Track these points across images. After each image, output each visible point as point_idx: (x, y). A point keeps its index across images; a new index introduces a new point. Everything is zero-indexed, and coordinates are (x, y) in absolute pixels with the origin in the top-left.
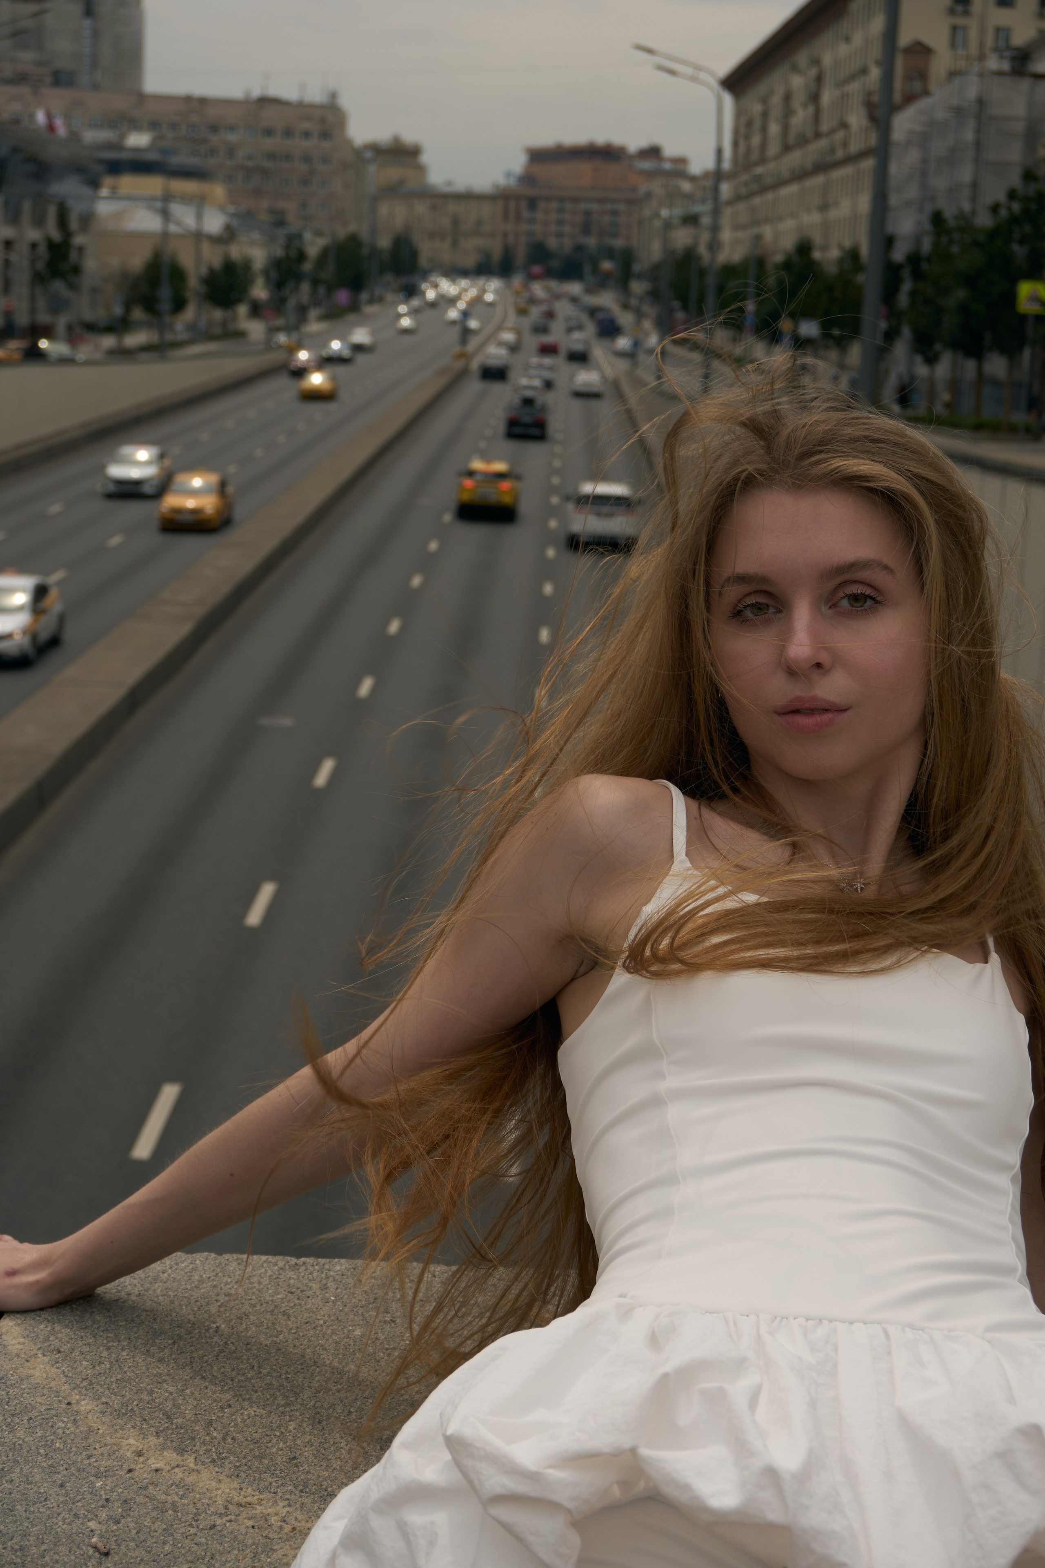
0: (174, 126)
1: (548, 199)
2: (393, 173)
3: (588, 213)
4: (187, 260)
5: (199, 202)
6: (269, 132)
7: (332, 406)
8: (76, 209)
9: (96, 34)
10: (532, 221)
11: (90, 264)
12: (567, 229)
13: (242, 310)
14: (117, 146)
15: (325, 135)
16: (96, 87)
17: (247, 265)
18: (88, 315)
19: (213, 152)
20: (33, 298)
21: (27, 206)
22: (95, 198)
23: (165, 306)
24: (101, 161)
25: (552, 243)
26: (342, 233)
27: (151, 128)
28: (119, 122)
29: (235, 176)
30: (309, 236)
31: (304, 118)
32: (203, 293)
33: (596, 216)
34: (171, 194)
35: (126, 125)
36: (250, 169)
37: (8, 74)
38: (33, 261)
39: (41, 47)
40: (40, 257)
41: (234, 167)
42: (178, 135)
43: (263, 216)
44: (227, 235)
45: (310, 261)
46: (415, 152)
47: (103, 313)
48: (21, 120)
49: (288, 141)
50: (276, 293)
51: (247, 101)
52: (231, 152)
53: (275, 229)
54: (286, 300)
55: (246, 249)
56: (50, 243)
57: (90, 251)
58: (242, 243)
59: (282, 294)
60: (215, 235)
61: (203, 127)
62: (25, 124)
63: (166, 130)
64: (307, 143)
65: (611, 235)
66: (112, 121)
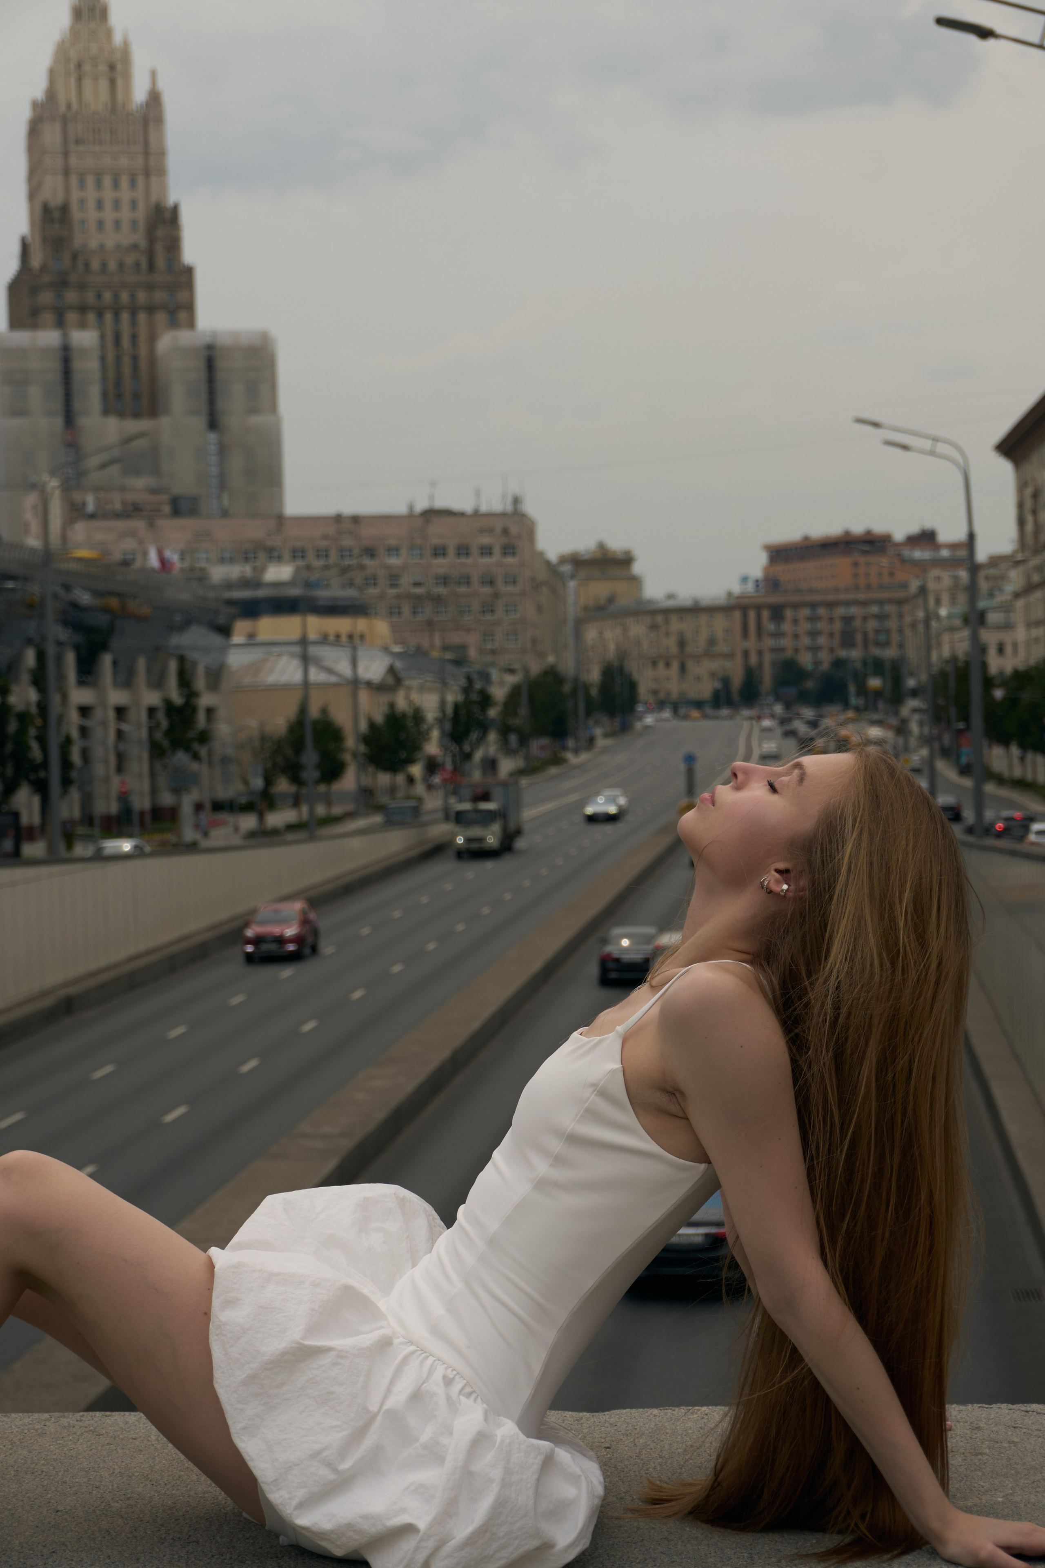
0: (323, 553)
1: (795, 606)
2: (600, 589)
3: (848, 620)
4: (342, 717)
5: (353, 641)
6: (439, 551)
8: (202, 664)
9: (222, 450)
10: (778, 635)
11: (223, 729)
12: (822, 640)
13: (416, 770)
14: (257, 584)
15: (509, 550)
16: (225, 514)
17: (418, 716)
18: (223, 793)
19: (372, 581)
20: (153, 774)
21: (141, 664)
22: (224, 650)
23: (311, 774)
24: (230, 602)
25: (806, 660)
26: (535, 668)
27: (294, 557)
28: (255, 553)
29: (399, 608)
30: (495, 674)
31: (482, 531)
32: (364, 755)
33: (857, 623)
34: (312, 636)
35: (262, 556)
36: (418, 598)
37: (118, 506)
38: (151, 730)
39: (156, 471)
40: (158, 724)
41: (398, 597)
42: (326, 563)
43: (435, 654)
44: (390, 680)
45: (496, 704)
46: (626, 561)
47: (240, 787)
48: (134, 559)
49: (463, 560)
50: (454, 747)
51: (411, 516)
52: (394, 579)
53: (450, 668)
54: (468, 756)
55: (415, 696)
56: (169, 707)
57: (222, 713)
58: (409, 688)
59: (461, 749)
60: (375, 681)
61: (356, 551)
62: (138, 565)
63: (311, 558)
64: (486, 560)
65: (878, 644)
66: (246, 553)
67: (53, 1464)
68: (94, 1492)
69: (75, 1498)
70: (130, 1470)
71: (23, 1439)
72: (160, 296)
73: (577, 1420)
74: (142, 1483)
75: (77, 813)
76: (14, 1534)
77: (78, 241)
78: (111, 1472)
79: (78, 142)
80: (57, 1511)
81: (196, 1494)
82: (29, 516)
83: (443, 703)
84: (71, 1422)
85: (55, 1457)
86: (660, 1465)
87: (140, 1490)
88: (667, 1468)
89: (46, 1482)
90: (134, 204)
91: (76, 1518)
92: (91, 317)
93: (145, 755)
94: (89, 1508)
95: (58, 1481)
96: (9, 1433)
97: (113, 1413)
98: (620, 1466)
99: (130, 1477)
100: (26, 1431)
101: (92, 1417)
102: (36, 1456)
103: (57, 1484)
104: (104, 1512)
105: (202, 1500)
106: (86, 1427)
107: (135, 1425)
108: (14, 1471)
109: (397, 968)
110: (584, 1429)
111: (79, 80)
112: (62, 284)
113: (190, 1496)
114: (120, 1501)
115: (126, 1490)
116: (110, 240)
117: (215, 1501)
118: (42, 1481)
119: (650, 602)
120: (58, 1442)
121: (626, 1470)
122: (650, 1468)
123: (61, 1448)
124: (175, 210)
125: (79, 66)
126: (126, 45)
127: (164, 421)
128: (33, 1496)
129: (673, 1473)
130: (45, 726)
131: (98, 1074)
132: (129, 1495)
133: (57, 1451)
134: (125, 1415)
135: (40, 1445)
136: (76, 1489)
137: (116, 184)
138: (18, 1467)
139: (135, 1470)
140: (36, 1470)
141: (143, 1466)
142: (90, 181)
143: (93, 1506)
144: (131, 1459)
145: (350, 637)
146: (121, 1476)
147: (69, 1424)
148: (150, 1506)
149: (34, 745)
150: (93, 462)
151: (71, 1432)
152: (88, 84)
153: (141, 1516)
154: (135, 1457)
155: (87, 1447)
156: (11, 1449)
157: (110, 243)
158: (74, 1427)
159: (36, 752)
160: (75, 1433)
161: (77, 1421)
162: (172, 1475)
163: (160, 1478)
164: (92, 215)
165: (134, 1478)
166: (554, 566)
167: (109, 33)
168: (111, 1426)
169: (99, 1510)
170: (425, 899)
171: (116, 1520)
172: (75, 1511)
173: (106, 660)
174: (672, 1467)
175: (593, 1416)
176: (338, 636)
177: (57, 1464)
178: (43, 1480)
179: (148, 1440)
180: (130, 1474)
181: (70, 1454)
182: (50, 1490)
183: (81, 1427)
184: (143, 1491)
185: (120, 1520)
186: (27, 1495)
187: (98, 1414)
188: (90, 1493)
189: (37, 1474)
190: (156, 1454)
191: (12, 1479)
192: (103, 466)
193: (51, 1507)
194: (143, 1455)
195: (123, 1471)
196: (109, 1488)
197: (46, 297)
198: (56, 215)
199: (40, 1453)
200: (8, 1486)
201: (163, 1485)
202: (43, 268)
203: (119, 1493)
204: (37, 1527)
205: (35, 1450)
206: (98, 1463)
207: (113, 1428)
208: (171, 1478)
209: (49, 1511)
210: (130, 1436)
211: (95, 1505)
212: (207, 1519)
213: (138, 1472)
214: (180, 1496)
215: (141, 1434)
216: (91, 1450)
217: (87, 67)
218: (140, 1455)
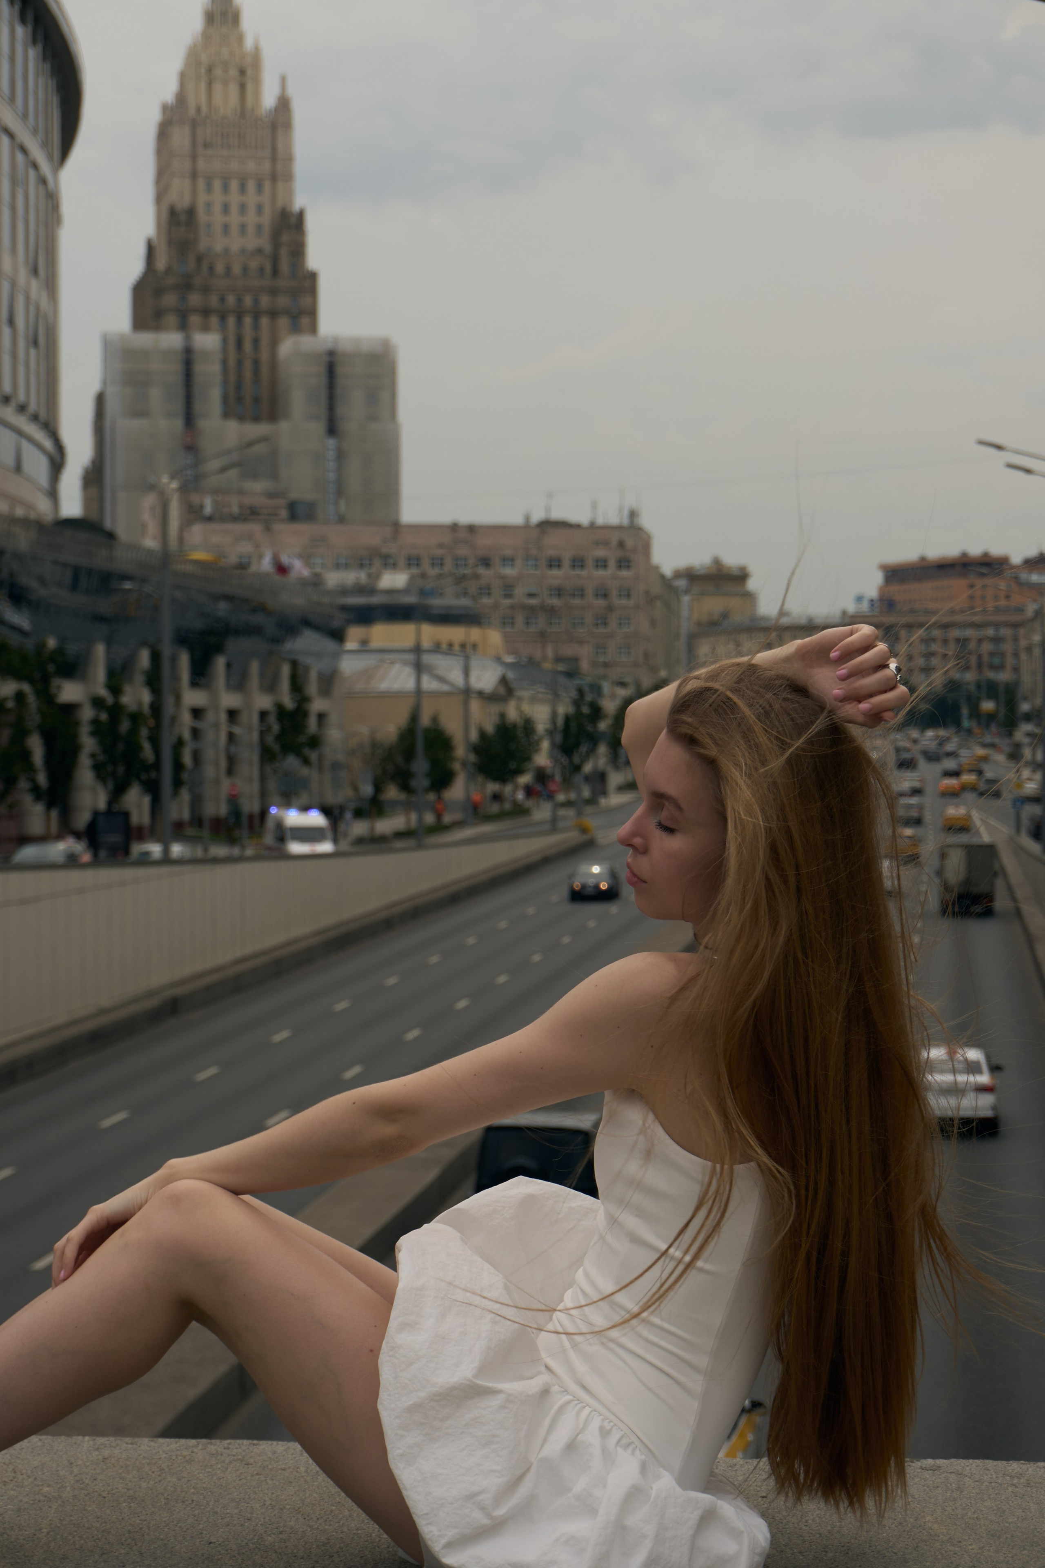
0: (437, 562)
1: (911, 627)
2: (713, 605)
3: (962, 642)
4: (452, 726)
5: (466, 651)
6: (554, 563)
7: (613, 908)
8: (315, 669)
9: (341, 456)
11: (334, 735)
12: (936, 662)
13: (525, 780)
14: (371, 590)
15: (624, 563)
16: (341, 520)
17: (528, 725)
18: (333, 799)
19: (486, 590)
20: (263, 778)
21: (255, 667)
22: (336, 656)
23: (421, 782)
24: (344, 608)
26: (647, 682)
27: (409, 564)
28: (370, 560)
29: (513, 618)
30: (606, 687)
31: (597, 543)
32: (474, 764)
33: (972, 645)
34: (426, 644)
35: (377, 563)
36: (532, 609)
37: (235, 510)
38: (262, 733)
39: (274, 475)
40: (269, 729)
41: (512, 607)
42: (442, 572)
43: (547, 666)
44: (502, 691)
45: (605, 717)
46: (741, 577)
47: (350, 793)
48: (249, 563)
49: (578, 572)
50: (564, 760)
51: (527, 526)
52: (508, 589)
53: (563, 680)
54: (577, 768)
55: (526, 708)
56: (281, 712)
57: (333, 719)
58: (520, 699)
59: (571, 761)
60: (487, 691)
61: (471, 561)
62: (253, 568)
63: (426, 565)
64: (601, 573)
65: (992, 667)
66: (361, 559)
67: (203, 1493)
68: (246, 1524)
69: (227, 1529)
70: (282, 1503)
71: (171, 1466)
72: (283, 301)
73: (731, 1466)
74: (294, 1516)
75: (186, 815)
76: (167, 1565)
77: (203, 245)
78: (262, 1504)
79: (206, 146)
80: (210, 1543)
81: (349, 1530)
82: (146, 516)
83: (554, 715)
84: (219, 1450)
85: (205, 1486)
86: (819, 1517)
87: (292, 1523)
88: (827, 1521)
89: (197, 1512)
90: (260, 208)
91: (229, 1551)
92: (214, 320)
93: (256, 758)
94: (242, 1541)
95: (209, 1511)
96: (157, 1458)
97: (261, 1442)
98: (778, 1517)
99: (282, 1509)
100: (174, 1457)
101: (239, 1445)
102: (185, 1484)
103: (208, 1514)
104: (258, 1545)
105: (355, 1537)
106: (234, 1456)
107: (284, 1455)
108: (165, 1499)
109: (502, 979)
110: (738, 1476)
111: (210, 84)
112: (186, 286)
113: (343, 1532)
114: (272, 1535)
115: (278, 1524)
116: (236, 243)
117: (369, 1538)
118: (193, 1511)
119: (764, 618)
120: (207, 1470)
121: (784, 1521)
122: (808, 1520)
123: (210, 1477)
124: (301, 216)
125: (210, 70)
126: (257, 50)
127: (284, 426)
128: (185, 1526)
129: (833, 1526)
130: (158, 727)
131: (202, 1076)
132: (281, 1529)
133: (207, 1479)
134: (272, 1444)
135: (189, 1473)
136: (228, 1520)
137: (243, 189)
138: (168, 1495)
139: (286, 1502)
140: (186, 1498)
141: (293, 1499)
142: (217, 184)
143: (246, 1539)
144: (281, 1490)
145: (463, 646)
146: (273, 1509)
147: (217, 1451)
148: (304, 1541)
149: (147, 746)
150: (213, 465)
151: (219, 1460)
152: (218, 88)
153: (295, 1551)
154: (285, 1489)
155: (236, 1477)
156: (160, 1476)
157: (235, 247)
158: (222, 1455)
159: (148, 752)
160: (224, 1462)
161: (225, 1449)
162: (324, 1509)
163: (311, 1512)
164: (218, 219)
165: (285, 1511)
166: (669, 580)
167: (240, 38)
168: (259, 1456)
169: (252, 1543)
170: (531, 911)
171: (270, 1554)
172: (228, 1543)
173: (220, 663)
174: (831, 1520)
175: (747, 1463)
176: (450, 645)
177: (207, 1493)
178: (194, 1509)
179: (297, 1472)
180: (281, 1507)
181: (219, 1483)
182: (201, 1521)
183: (229, 1455)
184: (295, 1525)
185: (274, 1555)
186: (179, 1525)
187: (245, 1442)
188: (242, 1525)
189: (187, 1503)
190: (307, 1486)
191: (162, 1508)
192: (224, 470)
193: (204, 1538)
194: (294, 1487)
195: (274, 1503)
196: (261, 1521)
197: (170, 299)
198: (183, 218)
199: (189, 1481)
200: (159, 1515)
201: (315, 1519)
202: (168, 271)
203: (271, 1525)
204: (191, 1558)
205: (185, 1477)
206: (249, 1493)
207: (261, 1458)
208: (322, 1512)
209: (202, 1543)
210: (279, 1467)
211: (247, 1538)
212: (361, 1557)
213: (289, 1505)
214: (332, 1532)
215: (290, 1465)
216: (241, 1480)
217: (218, 72)
218: (290, 1486)
